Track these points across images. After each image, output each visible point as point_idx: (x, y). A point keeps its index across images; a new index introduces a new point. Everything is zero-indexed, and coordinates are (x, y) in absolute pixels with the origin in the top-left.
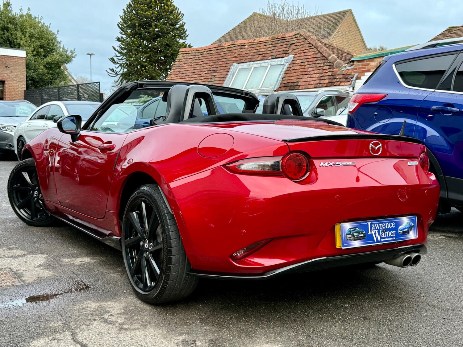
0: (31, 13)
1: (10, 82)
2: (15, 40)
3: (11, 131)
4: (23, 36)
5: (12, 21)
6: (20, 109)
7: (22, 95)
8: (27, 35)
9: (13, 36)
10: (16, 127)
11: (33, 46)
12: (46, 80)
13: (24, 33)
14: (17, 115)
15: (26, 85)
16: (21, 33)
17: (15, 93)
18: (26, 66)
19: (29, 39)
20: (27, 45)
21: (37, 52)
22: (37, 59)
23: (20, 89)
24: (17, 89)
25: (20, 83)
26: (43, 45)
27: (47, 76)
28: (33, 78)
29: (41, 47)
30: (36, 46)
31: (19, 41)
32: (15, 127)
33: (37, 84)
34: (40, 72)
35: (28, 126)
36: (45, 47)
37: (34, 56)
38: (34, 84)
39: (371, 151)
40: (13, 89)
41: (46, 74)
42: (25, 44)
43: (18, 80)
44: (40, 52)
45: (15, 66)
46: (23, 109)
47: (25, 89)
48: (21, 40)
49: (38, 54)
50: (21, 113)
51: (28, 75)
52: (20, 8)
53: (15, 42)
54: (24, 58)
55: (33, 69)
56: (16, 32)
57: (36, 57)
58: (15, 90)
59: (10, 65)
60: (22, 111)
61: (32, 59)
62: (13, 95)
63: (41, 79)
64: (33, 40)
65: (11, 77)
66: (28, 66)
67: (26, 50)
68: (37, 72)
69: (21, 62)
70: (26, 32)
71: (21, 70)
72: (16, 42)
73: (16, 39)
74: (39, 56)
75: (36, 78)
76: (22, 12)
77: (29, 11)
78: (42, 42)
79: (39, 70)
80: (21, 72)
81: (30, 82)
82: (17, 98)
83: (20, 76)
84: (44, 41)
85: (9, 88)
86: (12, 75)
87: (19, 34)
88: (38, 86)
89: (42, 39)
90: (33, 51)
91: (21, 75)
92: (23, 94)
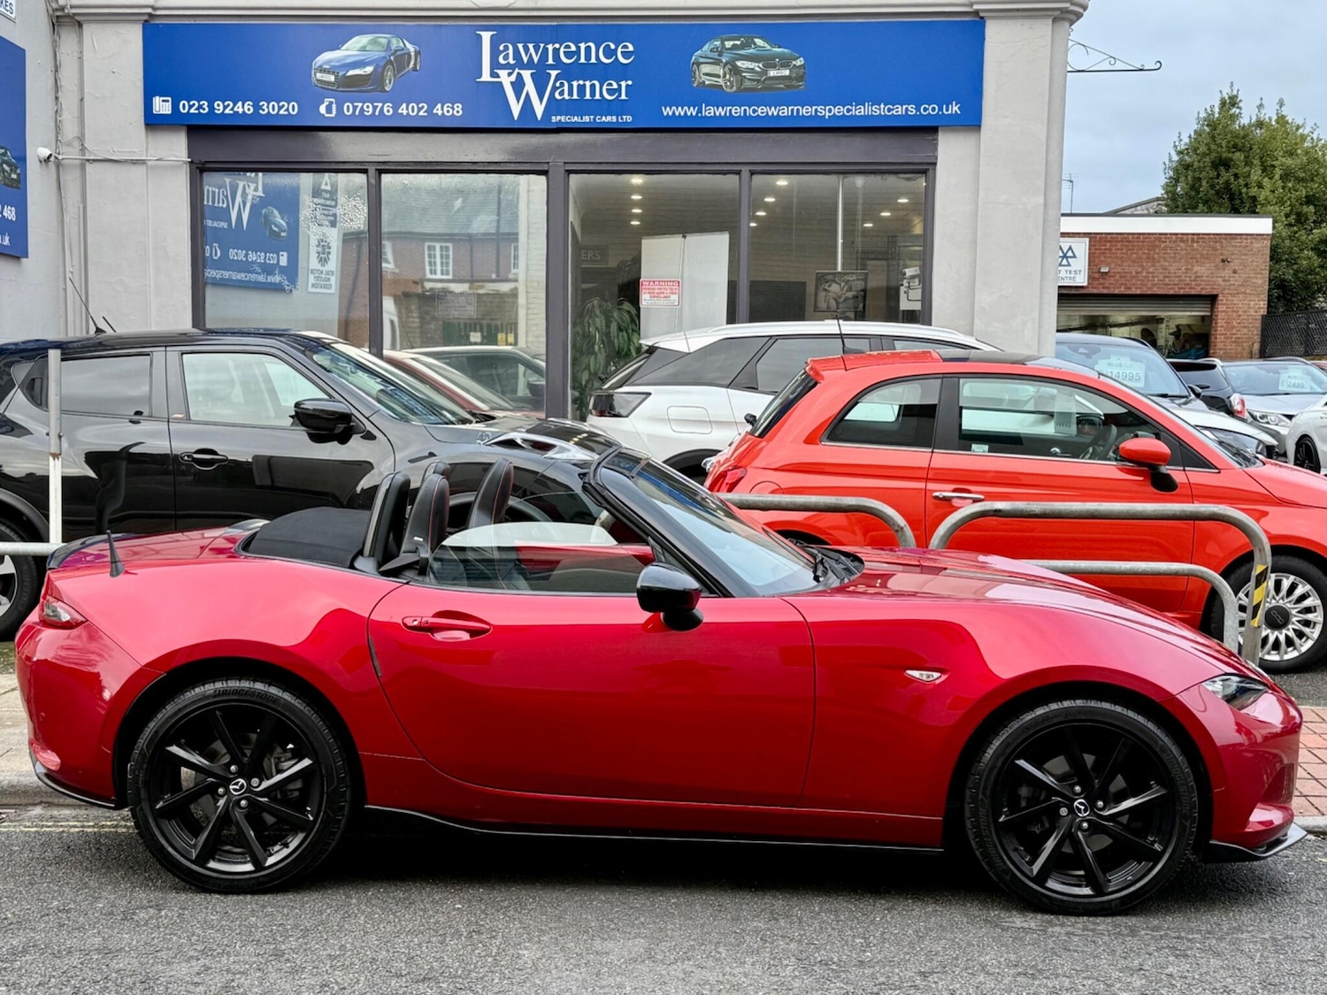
0: (1285, 111)
1: (1230, 298)
2: (1244, 190)
3: (1277, 425)
4: (1266, 179)
5: (1239, 142)
6: (1289, 377)
7: (1257, 328)
8: (1278, 172)
9: (1240, 180)
10: (1294, 420)
11: (1289, 203)
12: (1316, 283)
13: (1267, 170)
14: (1282, 388)
15: (1266, 303)
16: (1260, 172)
17: (1239, 323)
18: (1271, 252)
19: (1280, 183)
20: (1274, 201)
21: (1299, 215)
22: (1296, 232)
23: (1252, 312)
24: (1245, 312)
25: (1253, 298)
26: (1314, 195)
27: (1318, 274)
28: (1284, 280)
29: (1309, 200)
30: (1297, 201)
31: (1254, 191)
32: (1290, 417)
33: (1292, 296)
34: (1302, 264)
35: (1321, 418)
36: (1318, 199)
37: (1290, 225)
38: (1283, 297)
40: (1235, 314)
41: (1318, 269)
42: (1271, 197)
43: (1248, 291)
44: (1306, 213)
45: (1243, 257)
46: (1295, 377)
47: (1263, 311)
48: (1260, 186)
49: (1300, 219)
50: (1289, 386)
51: (1273, 274)
52: (1258, 103)
53: (1244, 195)
54: (1268, 235)
55: (1287, 260)
56: (1247, 168)
57: (1295, 228)
58: (1240, 316)
59: (1233, 257)
60: (1293, 382)
61: (1284, 234)
62: (1233, 327)
63: (1302, 282)
64: (1290, 185)
65: (1234, 285)
66: (1275, 255)
67: (1273, 217)
68: (1295, 267)
69: (1260, 245)
70: (1273, 166)
71: (1257, 266)
72: (1247, 193)
73: (1246, 185)
74: (1302, 223)
75: (1291, 281)
76: (1263, 111)
77: (1281, 107)
78: (1312, 189)
79: (1300, 262)
80: (1258, 270)
81: (1276, 292)
82: (1245, 334)
83: (1254, 281)
84: (1316, 185)
85: (1228, 312)
86: (1236, 281)
87: (1256, 174)
88: (1293, 299)
89: (1312, 180)
90: (1287, 216)
91: (1257, 278)
92: (1258, 324)
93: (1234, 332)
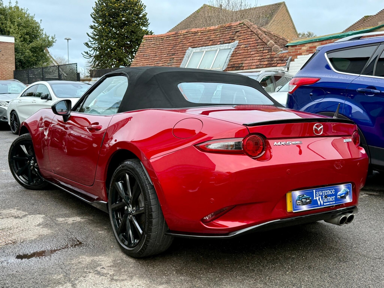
0: (18, 5)
1: (2, 64)
2: (5, 29)
3: (5, 106)
4: (12, 25)
5: (3, 12)
6: (12, 87)
7: (12, 74)
8: (16, 24)
9: (4, 25)
10: (9, 103)
11: (20, 34)
12: (32, 61)
13: (12, 22)
14: (9, 92)
15: (15, 66)
16: (10, 23)
17: (6, 73)
18: (15, 50)
19: (17, 27)
20: (15, 32)
21: (24, 38)
22: (24, 44)
23: (10, 69)
24: (8, 69)
25: (10, 64)
26: (29, 32)
27: (32, 58)
28: (21, 60)
29: (27, 34)
30: (23, 33)
31: (8, 29)
32: (8, 102)
33: (24, 65)
34: (26, 55)
35: (19, 102)
36: (30, 34)
37: (21, 41)
38: (21, 65)
39: (314, 132)
40: (4, 70)
42: (14, 31)
43: (8, 62)
44: (27, 38)
45: (5, 50)
46: (14, 87)
47: (14, 69)
48: (10, 28)
49: (25, 40)
50: (12, 91)
51: (17, 57)
52: (9, 1)
53: (5, 30)
54: (13, 43)
55: (21, 53)
56: (6, 21)
58: (6, 70)
59: (2, 50)
60: (14, 89)
61: (19, 44)
62: (4, 74)
63: (27, 61)
64: (21, 28)
65: (3, 59)
66: (16, 50)
67: (14, 37)
69: (11, 46)
70: (15, 22)
71: (11, 54)
72: (6, 30)
73: (6, 27)
74: (25, 41)
75: (23, 60)
76: (11, 4)
77: (17, 4)
78: (28, 30)
79: (25, 54)
80: (11, 55)
81: (18, 64)
82: (8, 77)
83: (10, 58)
84: (29, 29)
85: (1, 69)
86: (3, 58)
87: (9, 23)
88: (25, 66)
89: (28, 27)
90: (20, 38)
91: (11, 58)
92: (13, 73)
93: (4, 76)
